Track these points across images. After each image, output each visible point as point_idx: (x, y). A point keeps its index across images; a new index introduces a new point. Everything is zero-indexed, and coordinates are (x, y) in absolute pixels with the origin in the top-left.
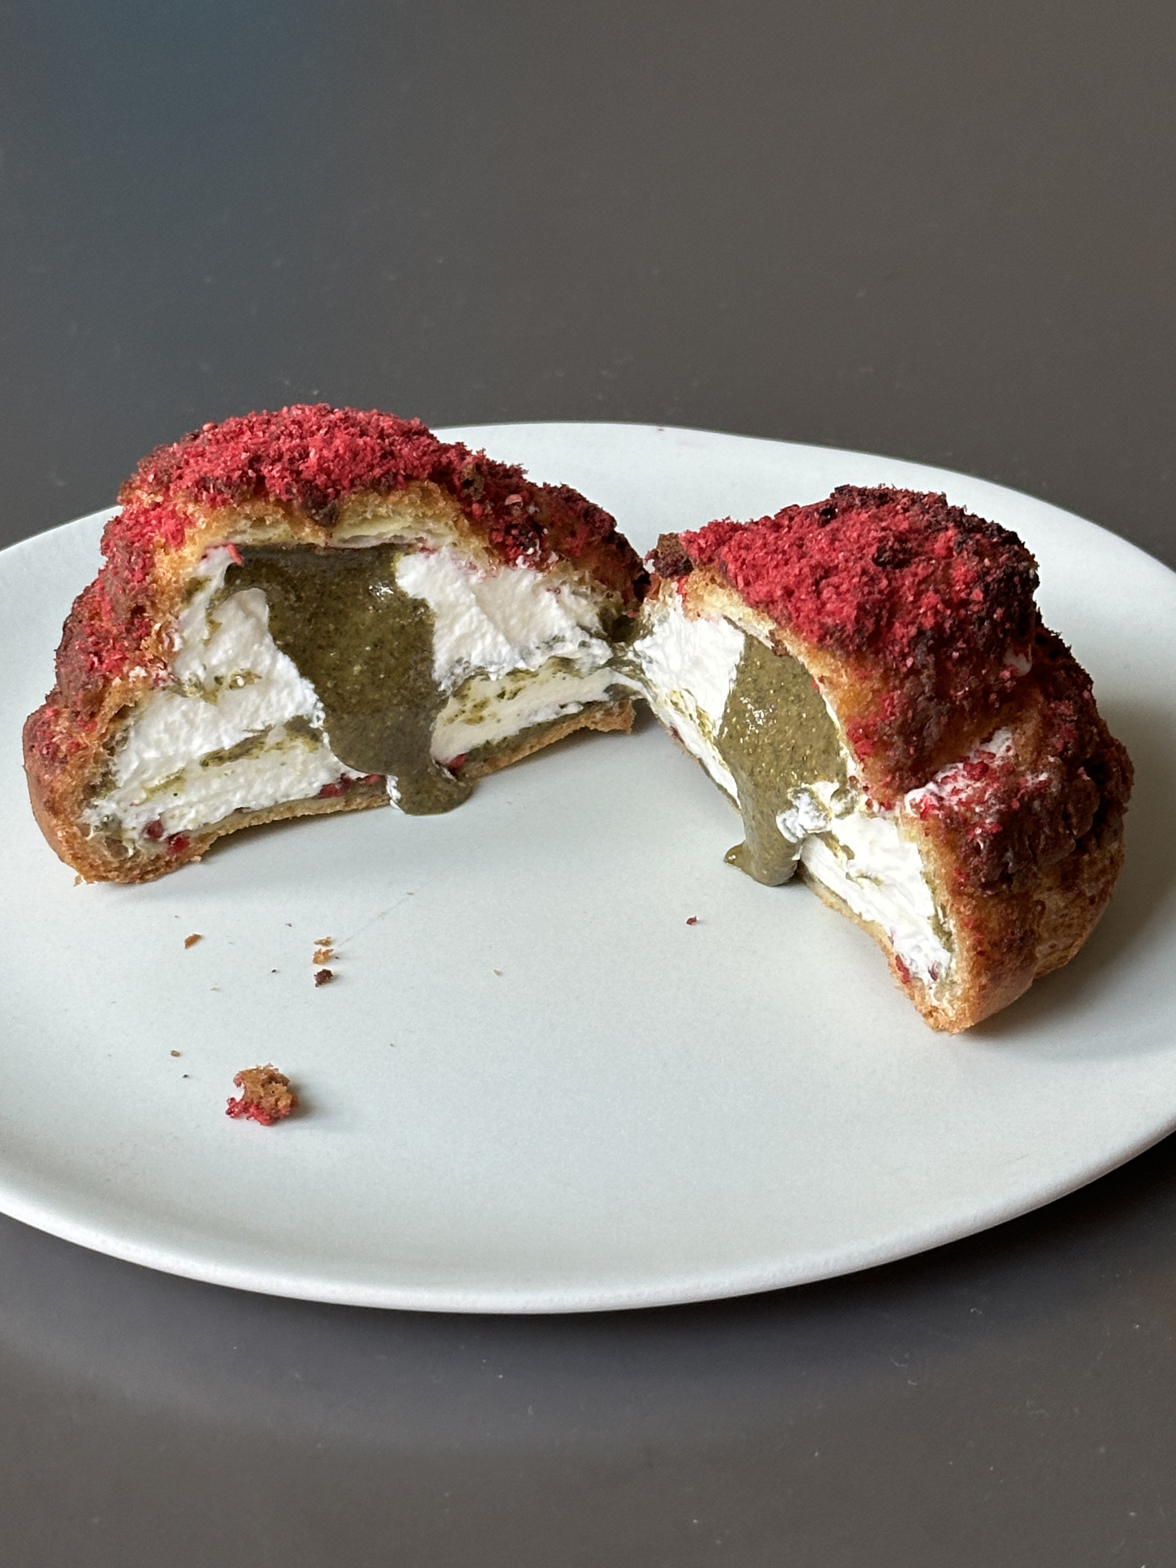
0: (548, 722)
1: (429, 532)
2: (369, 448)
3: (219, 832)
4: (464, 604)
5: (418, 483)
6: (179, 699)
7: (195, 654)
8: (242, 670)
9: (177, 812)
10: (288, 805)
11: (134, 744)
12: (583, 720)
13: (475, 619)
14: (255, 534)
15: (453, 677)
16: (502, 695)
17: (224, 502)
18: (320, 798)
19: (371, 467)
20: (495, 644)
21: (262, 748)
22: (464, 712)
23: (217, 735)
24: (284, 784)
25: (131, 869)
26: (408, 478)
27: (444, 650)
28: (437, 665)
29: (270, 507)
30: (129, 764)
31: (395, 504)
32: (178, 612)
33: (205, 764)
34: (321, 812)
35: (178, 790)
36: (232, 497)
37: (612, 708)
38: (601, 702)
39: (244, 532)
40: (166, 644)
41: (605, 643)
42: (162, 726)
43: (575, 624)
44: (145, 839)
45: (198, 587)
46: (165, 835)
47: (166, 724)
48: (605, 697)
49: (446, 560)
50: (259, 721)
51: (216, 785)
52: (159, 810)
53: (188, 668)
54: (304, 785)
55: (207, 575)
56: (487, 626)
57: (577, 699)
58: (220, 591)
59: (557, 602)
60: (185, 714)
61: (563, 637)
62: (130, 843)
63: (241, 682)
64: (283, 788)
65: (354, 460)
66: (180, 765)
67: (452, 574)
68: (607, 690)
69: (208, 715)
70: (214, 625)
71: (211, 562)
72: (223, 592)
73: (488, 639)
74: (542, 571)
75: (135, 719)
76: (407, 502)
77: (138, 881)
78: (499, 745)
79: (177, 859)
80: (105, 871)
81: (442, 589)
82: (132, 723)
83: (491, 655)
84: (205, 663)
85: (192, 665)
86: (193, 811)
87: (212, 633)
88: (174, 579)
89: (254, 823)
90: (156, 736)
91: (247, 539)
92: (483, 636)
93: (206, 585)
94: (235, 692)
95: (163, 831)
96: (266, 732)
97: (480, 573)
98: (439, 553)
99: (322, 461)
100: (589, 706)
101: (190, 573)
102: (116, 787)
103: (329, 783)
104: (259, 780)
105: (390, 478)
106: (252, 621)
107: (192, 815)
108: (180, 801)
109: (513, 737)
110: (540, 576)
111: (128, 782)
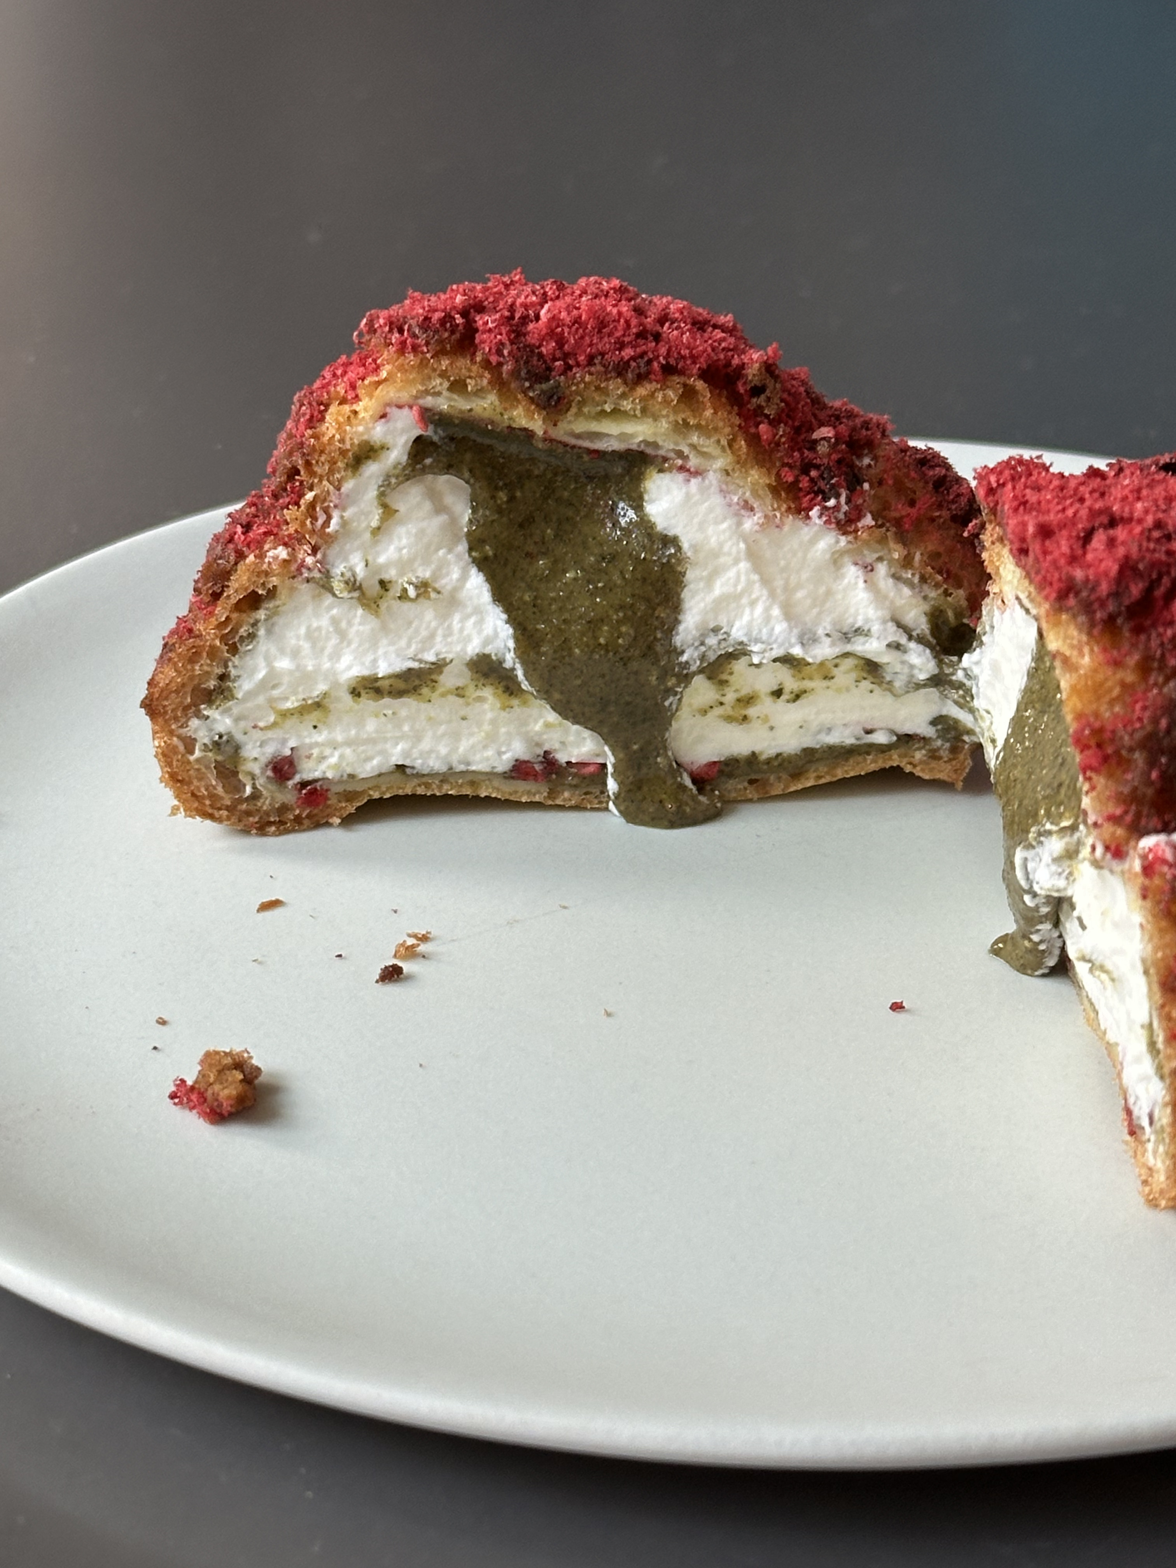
0: (842, 747)
1: (693, 447)
2: (622, 321)
3: (371, 793)
4: (729, 554)
5: (682, 379)
6: (329, 600)
7: (357, 543)
8: (417, 577)
9: (315, 752)
10: (469, 778)
11: (264, 645)
12: (895, 757)
13: (743, 578)
14: (455, 400)
15: (703, 649)
16: (778, 693)
17: (415, 349)
18: (513, 778)
19: (621, 346)
20: (767, 619)
21: (433, 689)
22: (722, 704)
23: (372, 657)
24: (463, 747)
25: (248, 813)
26: (669, 370)
27: (695, 611)
28: (681, 628)
29: (475, 368)
30: (254, 670)
31: (642, 399)
32: (339, 481)
33: (355, 693)
34: (512, 798)
35: (319, 721)
36: (427, 344)
37: (938, 749)
38: (924, 738)
39: (438, 394)
40: (320, 522)
41: (928, 651)
42: (303, 631)
43: (888, 617)
44: (268, 777)
45: (371, 454)
46: (297, 778)
47: (309, 628)
48: (929, 732)
49: (712, 489)
50: (432, 651)
51: (371, 726)
52: (292, 743)
53: (346, 559)
54: (490, 753)
55: (384, 441)
56: (758, 590)
57: (891, 725)
58: (400, 467)
59: (865, 581)
60: (335, 621)
61: (869, 630)
62: (250, 778)
63: (412, 592)
64: (461, 750)
65: (600, 332)
66: (322, 687)
67: (719, 511)
68: (934, 722)
69: (366, 628)
70: (388, 512)
71: (391, 425)
72: (404, 469)
73: (759, 609)
74: (845, 533)
75: (268, 613)
76: (660, 399)
77: (254, 831)
78: (769, 761)
79: (308, 816)
80: (211, 806)
81: (702, 527)
82: (263, 617)
83: (760, 631)
84: (370, 558)
85: (351, 557)
86: (337, 754)
87: (384, 519)
88: (338, 437)
89: (420, 791)
90: (293, 642)
91: (443, 404)
92: (753, 603)
93: (384, 454)
94: (406, 606)
95: (294, 774)
96: (439, 666)
97: (758, 517)
98: (703, 479)
99: (554, 325)
100: (906, 740)
101: (362, 434)
102: (233, 697)
103: (526, 758)
104: (430, 734)
105: (642, 362)
106: (443, 518)
107: (333, 760)
108: (320, 737)
109: (790, 756)
110: (843, 540)
111: (250, 695)
